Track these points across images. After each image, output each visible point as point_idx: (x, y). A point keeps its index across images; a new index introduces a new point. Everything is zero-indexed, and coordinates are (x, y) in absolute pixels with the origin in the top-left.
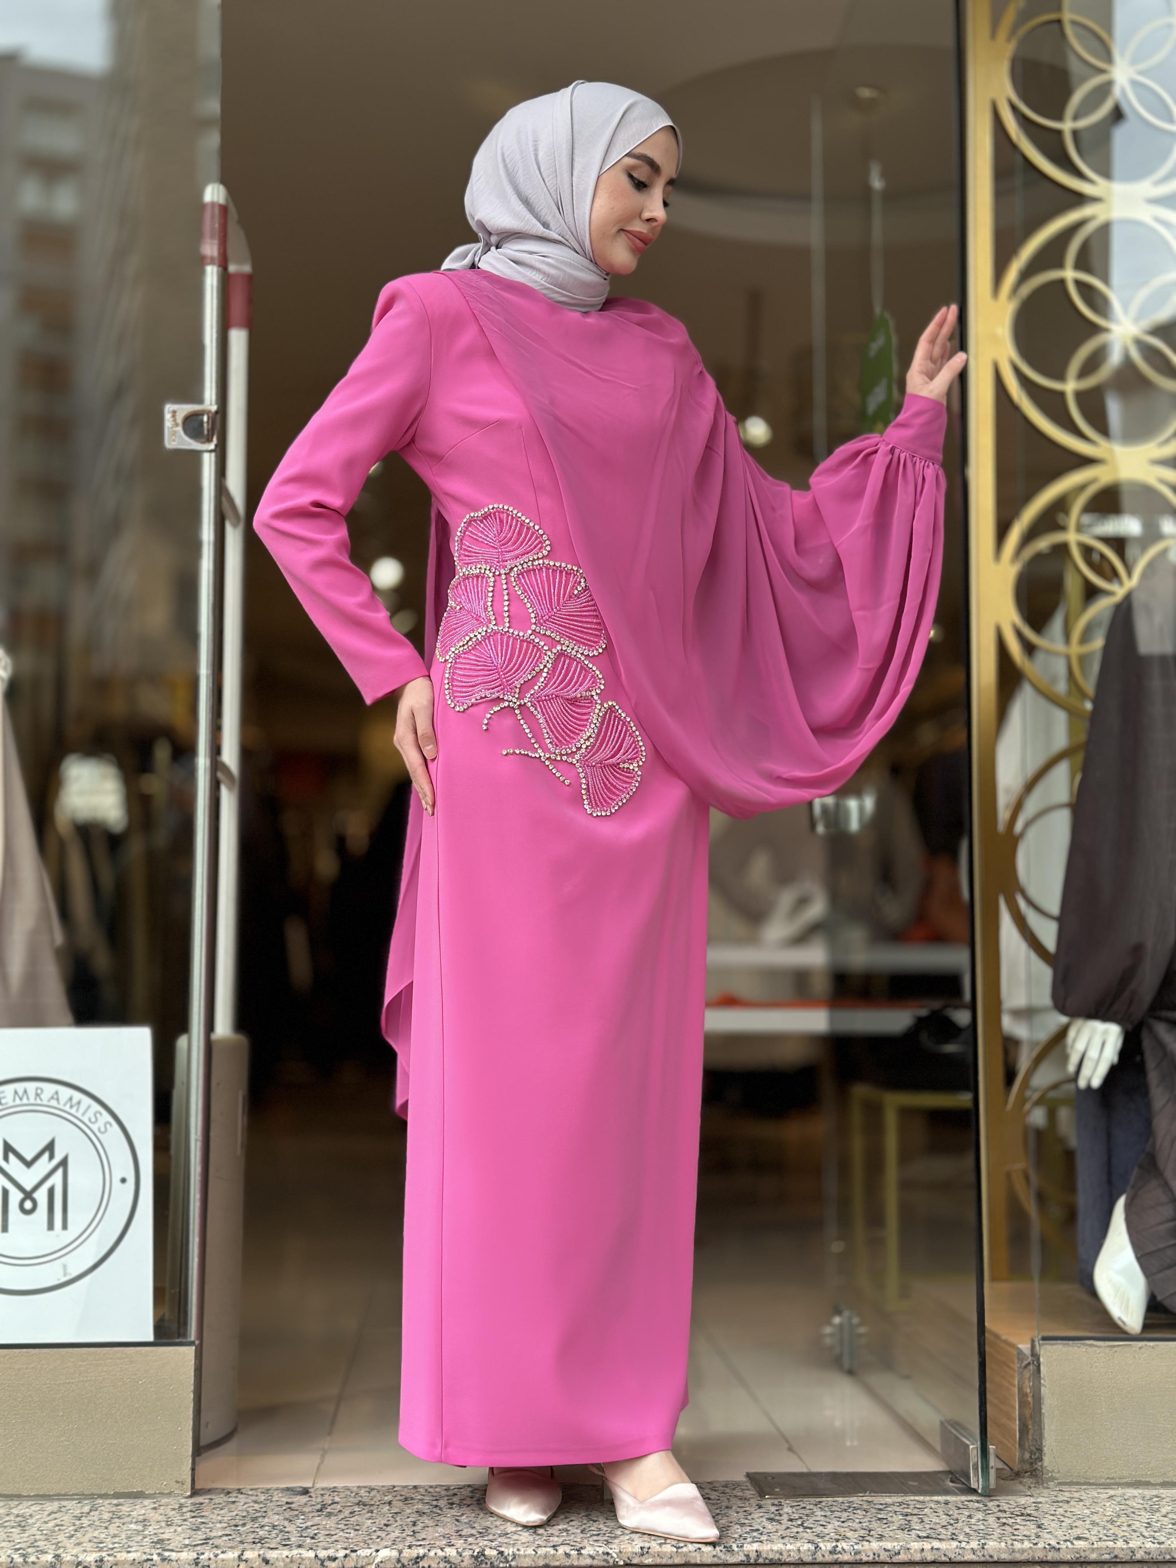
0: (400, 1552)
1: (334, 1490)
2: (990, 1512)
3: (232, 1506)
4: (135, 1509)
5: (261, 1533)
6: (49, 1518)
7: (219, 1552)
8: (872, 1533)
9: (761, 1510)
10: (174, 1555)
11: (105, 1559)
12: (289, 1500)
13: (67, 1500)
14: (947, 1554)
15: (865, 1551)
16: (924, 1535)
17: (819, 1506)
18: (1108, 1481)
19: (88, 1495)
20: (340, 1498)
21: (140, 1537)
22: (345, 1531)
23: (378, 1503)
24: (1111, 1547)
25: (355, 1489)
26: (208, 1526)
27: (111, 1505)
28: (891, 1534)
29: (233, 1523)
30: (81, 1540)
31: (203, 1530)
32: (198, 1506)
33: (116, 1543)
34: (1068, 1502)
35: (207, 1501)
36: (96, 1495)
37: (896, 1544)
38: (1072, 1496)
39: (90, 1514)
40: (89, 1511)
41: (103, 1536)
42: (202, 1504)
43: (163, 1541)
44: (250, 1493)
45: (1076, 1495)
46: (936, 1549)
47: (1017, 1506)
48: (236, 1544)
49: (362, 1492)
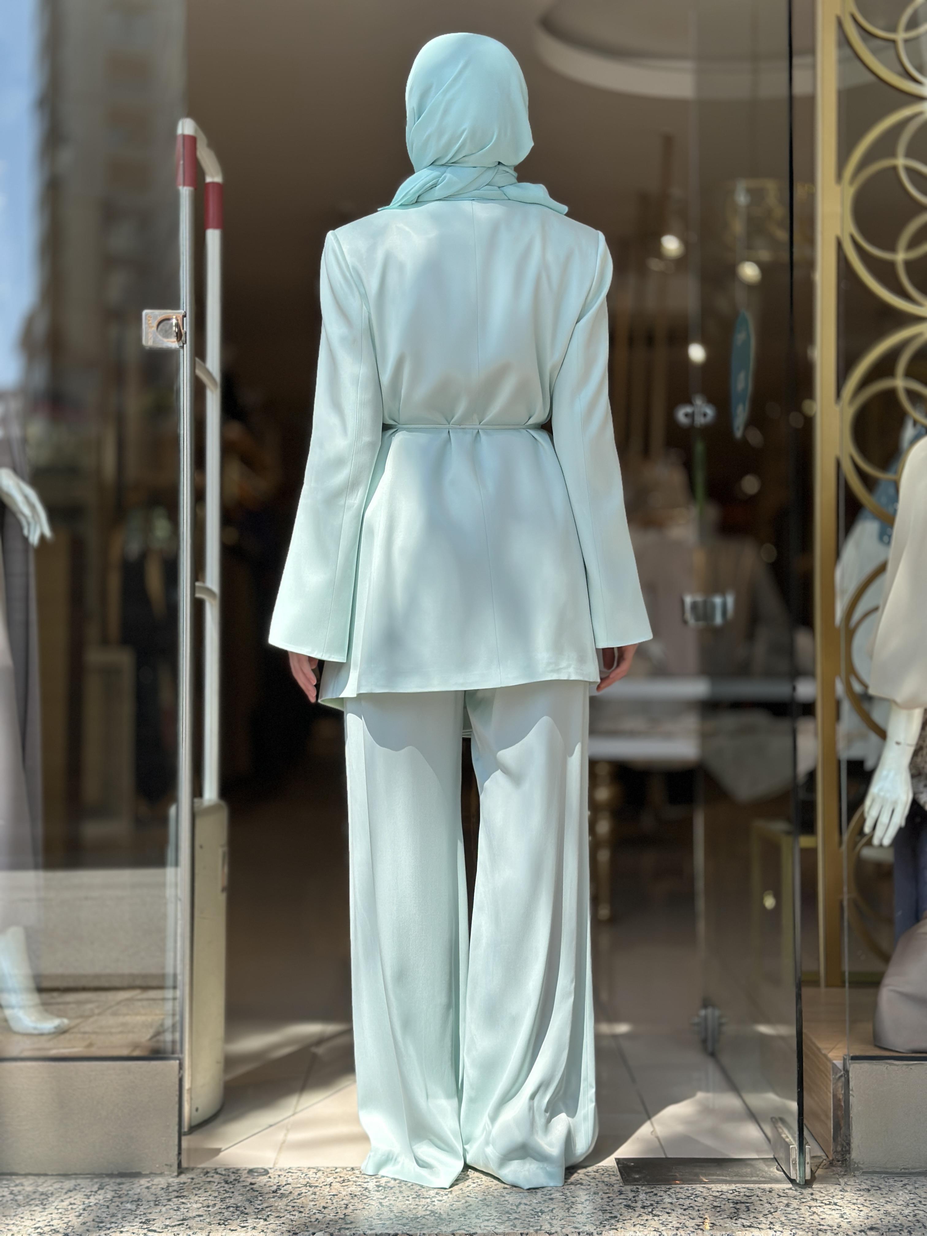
1: (289, 1171)
2: (804, 1200)
3: (208, 1186)
4: (133, 1188)
5: (227, 1214)
6: (66, 1196)
9: (622, 1196)
12: (253, 1181)
13: (83, 1178)
16: (748, 1224)
17: (668, 1193)
18: (903, 1170)
19: (99, 1174)
20: (293, 1179)
21: (133, 1217)
22: (291, 1213)
23: (320, 1186)
25: (305, 1170)
26: (186, 1206)
27: (115, 1184)
28: (722, 1222)
29: (205, 1203)
31: (182, 1210)
32: (181, 1185)
33: (113, 1222)
34: (869, 1190)
35: (189, 1180)
36: (104, 1174)
37: (724, 1233)
38: (872, 1184)
39: (99, 1192)
40: (97, 1189)
41: (105, 1215)
42: (184, 1183)
43: (149, 1221)
44: (224, 1173)
45: (877, 1183)
47: (827, 1195)
48: (205, 1224)
49: (311, 1173)
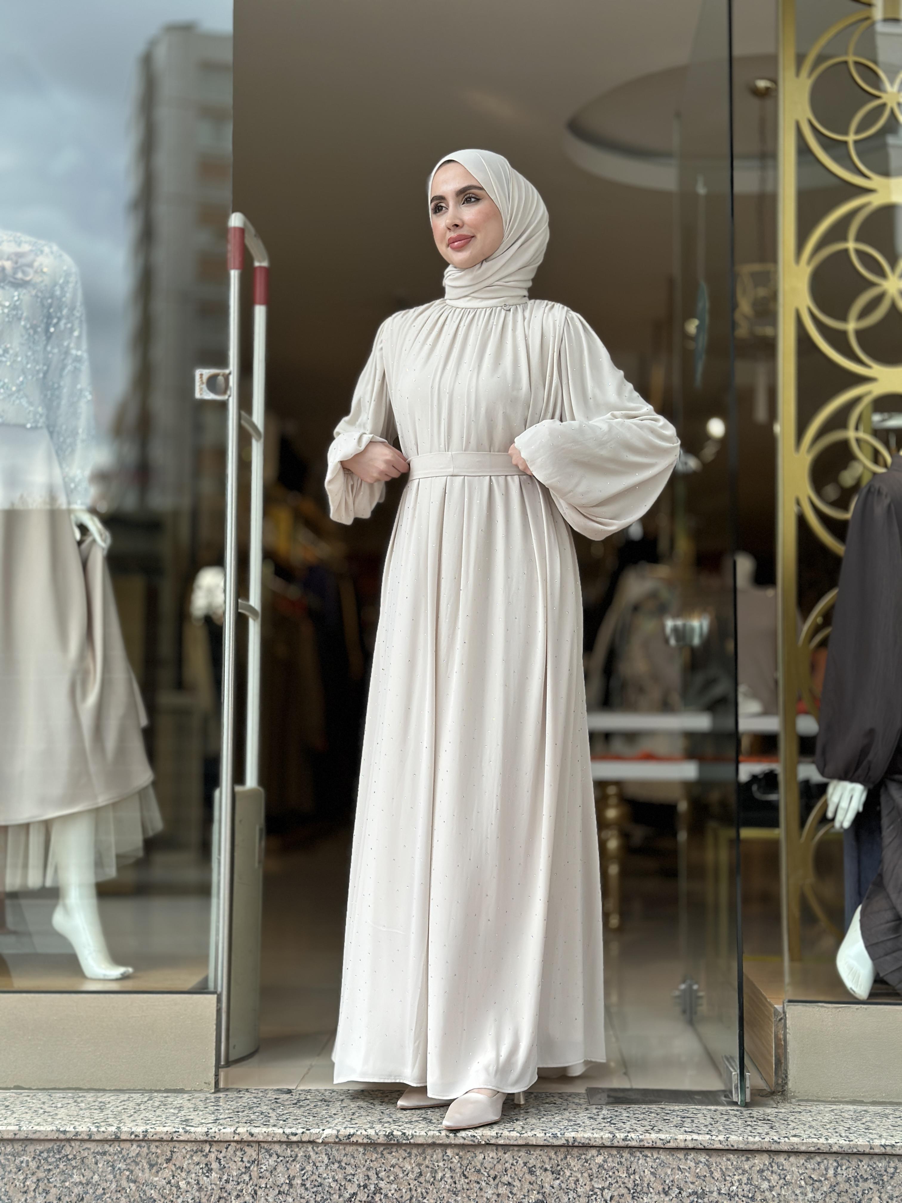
0: (338, 1131)
1: (309, 1091)
2: (742, 1117)
3: (240, 1100)
5: (253, 1117)
6: (120, 1104)
7: (221, 1128)
8: (655, 1128)
9: (587, 1112)
10: (192, 1129)
11: (148, 1131)
12: (277, 1097)
13: (135, 1093)
14: (702, 1143)
15: (647, 1139)
16: (690, 1131)
17: (627, 1110)
18: (833, 1099)
19: (148, 1090)
20: (311, 1097)
21: (174, 1117)
22: (307, 1117)
23: (335, 1100)
24: (815, 1142)
25: (323, 1091)
26: (219, 1111)
27: (162, 1097)
28: (668, 1129)
29: (237, 1110)
30: (136, 1118)
31: (216, 1114)
32: (216, 1099)
33: (158, 1121)
34: (800, 1112)
35: (223, 1096)
36: (153, 1090)
37: (668, 1136)
38: (805, 1108)
39: (148, 1102)
40: (147, 1100)
41: (151, 1116)
42: (220, 1097)
44: (253, 1091)
45: (809, 1108)
46: (696, 1140)
47: (763, 1114)
49: (327, 1092)
